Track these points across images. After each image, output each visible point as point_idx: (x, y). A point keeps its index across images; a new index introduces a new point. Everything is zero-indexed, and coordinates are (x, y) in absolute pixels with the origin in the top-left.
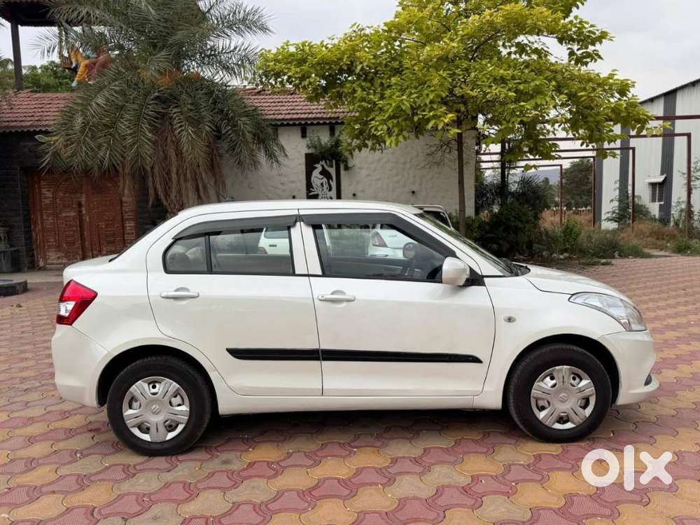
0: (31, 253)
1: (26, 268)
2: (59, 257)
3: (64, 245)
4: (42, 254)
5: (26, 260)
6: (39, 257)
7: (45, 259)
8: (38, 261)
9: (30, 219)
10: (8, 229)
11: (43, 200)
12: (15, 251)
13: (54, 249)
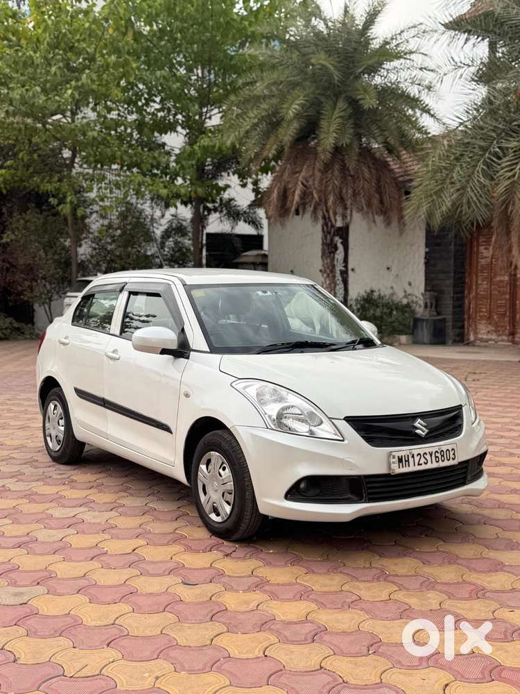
0: (459, 324)
1: (450, 342)
2: (489, 332)
3: (495, 317)
4: (473, 325)
5: (450, 332)
6: (471, 329)
7: (476, 333)
8: (468, 334)
9: (464, 282)
10: (436, 294)
11: (480, 260)
12: (440, 320)
13: (485, 322)
